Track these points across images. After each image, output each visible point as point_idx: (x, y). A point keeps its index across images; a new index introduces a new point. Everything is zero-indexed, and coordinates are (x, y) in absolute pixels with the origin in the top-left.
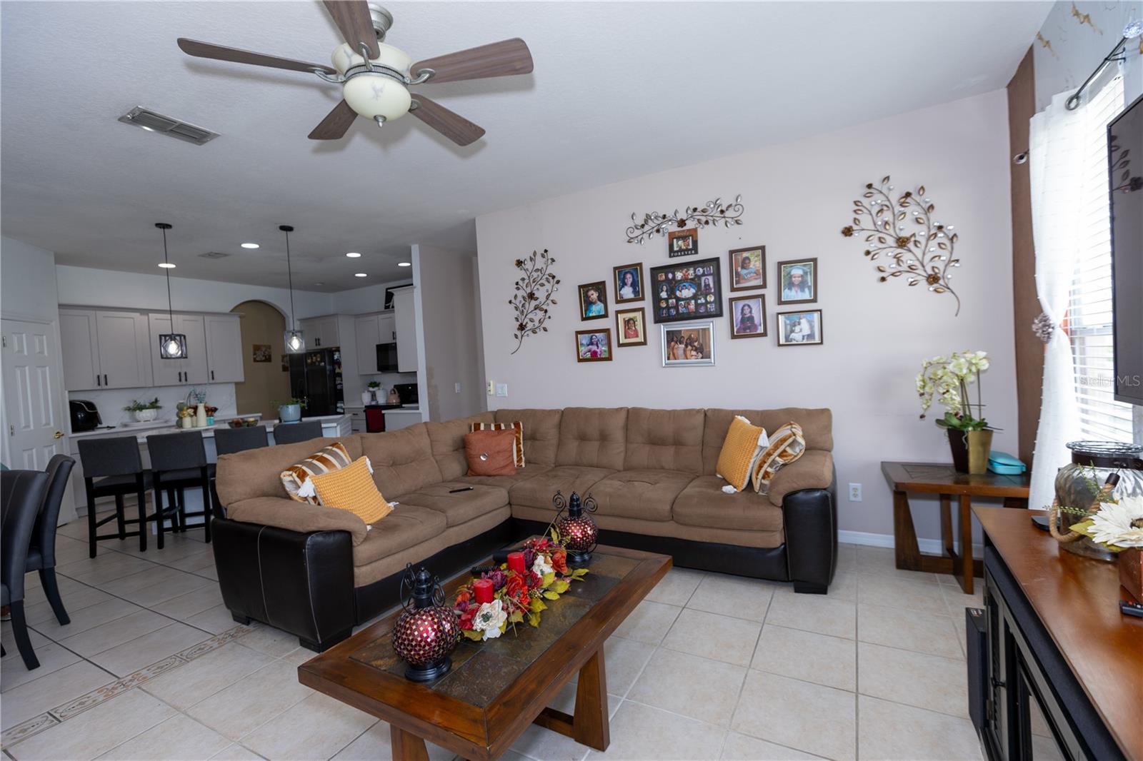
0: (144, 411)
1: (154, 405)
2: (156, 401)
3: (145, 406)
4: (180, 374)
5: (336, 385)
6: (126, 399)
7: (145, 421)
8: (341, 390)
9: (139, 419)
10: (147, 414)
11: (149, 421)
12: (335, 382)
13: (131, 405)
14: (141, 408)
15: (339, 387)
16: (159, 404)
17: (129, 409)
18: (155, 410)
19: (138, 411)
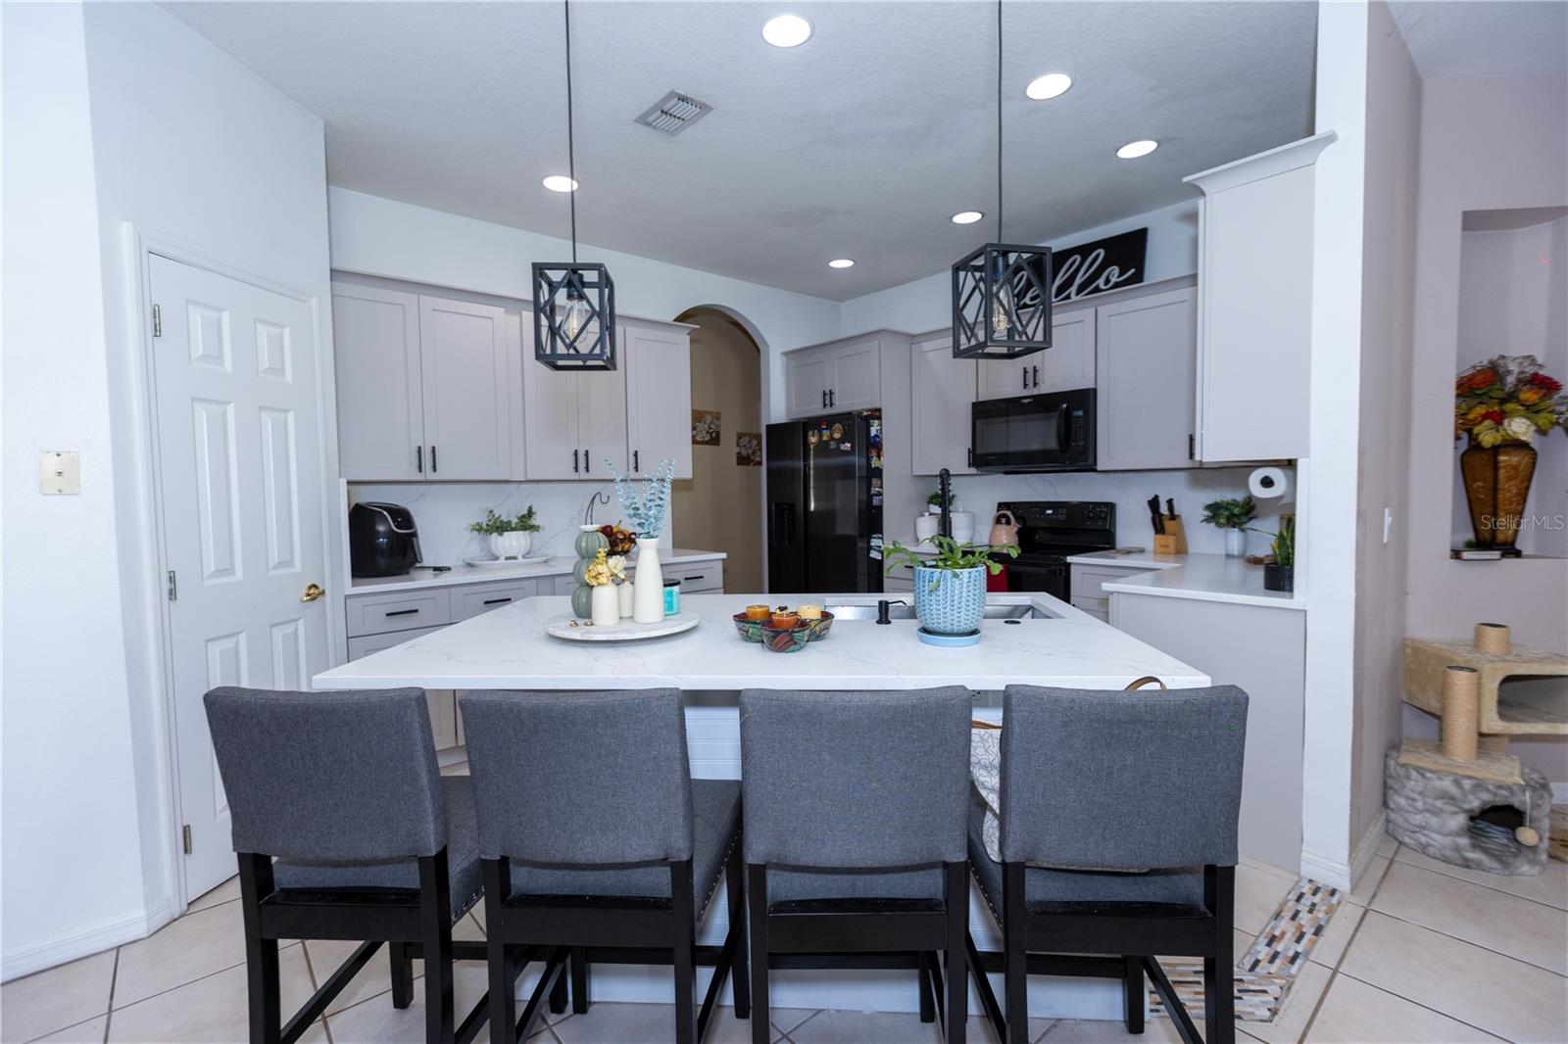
0: (506, 533)
1: (526, 523)
2: (530, 513)
3: (510, 522)
4: (576, 453)
5: (870, 497)
6: (473, 508)
7: (507, 558)
8: (880, 508)
9: (497, 554)
10: (513, 542)
11: (515, 558)
12: (869, 490)
13: (484, 520)
14: (501, 527)
15: (876, 501)
16: (534, 521)
17: (479, 528)
18: (527, 532)
19: (495, 535)
